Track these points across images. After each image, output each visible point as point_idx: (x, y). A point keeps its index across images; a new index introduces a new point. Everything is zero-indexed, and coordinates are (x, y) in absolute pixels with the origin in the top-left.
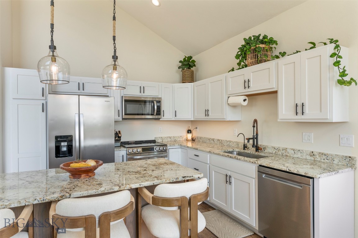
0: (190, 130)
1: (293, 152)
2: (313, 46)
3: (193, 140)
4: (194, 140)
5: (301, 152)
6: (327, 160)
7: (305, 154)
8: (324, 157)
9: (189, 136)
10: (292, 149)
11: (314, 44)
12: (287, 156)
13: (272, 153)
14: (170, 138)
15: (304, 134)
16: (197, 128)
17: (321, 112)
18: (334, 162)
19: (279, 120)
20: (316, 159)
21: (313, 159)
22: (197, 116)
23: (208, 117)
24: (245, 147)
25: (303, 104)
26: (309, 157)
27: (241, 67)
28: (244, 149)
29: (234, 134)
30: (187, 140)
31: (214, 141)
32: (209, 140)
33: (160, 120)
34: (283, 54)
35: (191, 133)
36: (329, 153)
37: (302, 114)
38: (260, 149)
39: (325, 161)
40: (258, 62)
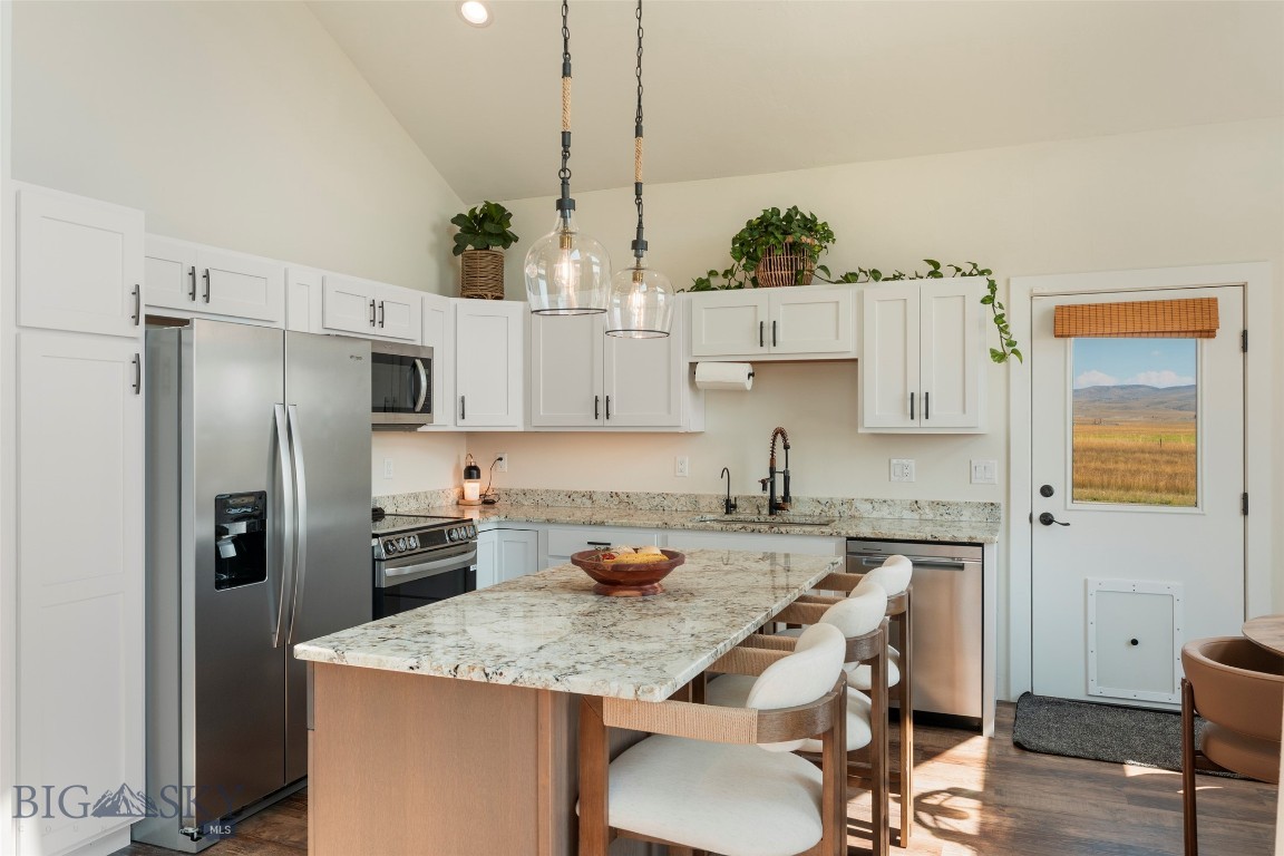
0: (476, 468)
1: (869, 506)
2: (932, 268)
3: (487, 502)
4: (493, 502)
5: (890, 503)
6: (947, 516)
7: (898, 509)
8: (942, 510)
9: (473, 489)
10: (866, 500)
11: (936, 265)
12: (852, 517)
13: (810, 516)
14: (416, 497)
15: (894, 461)
16: (500, 459)
17: (964, 411)
18: (963, 518)
19: (860, 431)
20: (923, 517)
21: (917, 517)
22: (545, 418)
23: (607, 423)
24: (730, 506)
25: (927, 394)
26: (907, 514)
27: (733, 283)
28: (727, 513)
29: (678, 474)
30: (461, 501)
31: (591, 498)
32: (567, 499)
33: (419, 429)
34: (876, 275)
35: (478, 477)
36: (951, 500)
37: (927, 418)
38: (783, 509)
39: (943, 518)
40: (798, 279)
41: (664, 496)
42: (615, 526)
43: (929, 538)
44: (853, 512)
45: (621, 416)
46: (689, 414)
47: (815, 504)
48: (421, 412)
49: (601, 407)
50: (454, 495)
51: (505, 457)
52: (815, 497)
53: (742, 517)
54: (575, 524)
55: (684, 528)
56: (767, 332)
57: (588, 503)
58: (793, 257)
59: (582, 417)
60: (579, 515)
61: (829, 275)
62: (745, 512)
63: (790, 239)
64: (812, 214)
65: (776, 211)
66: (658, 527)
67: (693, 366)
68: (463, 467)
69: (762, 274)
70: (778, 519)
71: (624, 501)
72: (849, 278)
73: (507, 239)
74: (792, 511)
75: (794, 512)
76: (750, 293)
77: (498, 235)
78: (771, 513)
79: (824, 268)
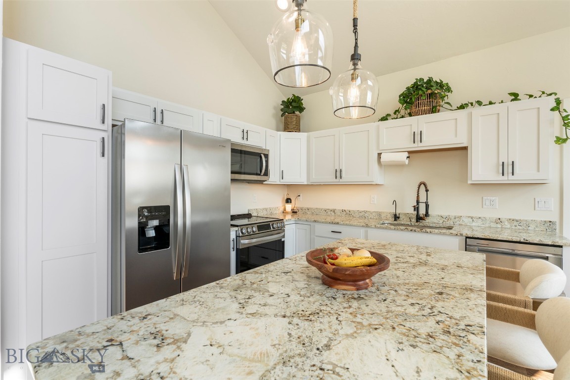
0: (290, 199)
1: (470, 220)
2: (513, 97)
3: (294, 212)
4: (296, 212)
5: (483, 219)
6: (519, 227)
7: (488, 222)
8: (516, 224)
9: (289, 207)
10: (469, 217)
11: (516, 95)
14: (266, 209)
15: (484, 198)
16: (299, 196)
17: (538, 171)
18: (530, 228)
19: (469, 182)
20: (504, 226)
21: (500, 226)
22: (315, 179)
23: (341, 180)
24: (396, 217)
25: (513, 162)
26: (494, 225)
27: (399, 116)
28: (395, 220)
29: (372, 203)
30: (284, 212)
31: (334, 212)
32: (324, 212)
33: (264, 183)
34: (479, 103)
35: (291, 202)
36: (522, 219)
37: (513, 174)
38: (424, 220)
39: (516, 228)
40: (434, 110)
41: (365, 212)
42: (343, 225)
43: (522, 240)
44: (461, 222)
45: (346, 178)
46: (377, 175)
47: (440, 218)
48: (264, 175)
49: (338, 174)
50: (282, 209)
51: (301, 195)
52: (440, 214)
53: (403, 223)
54: (326, 223)
55: (376, 227)
56: (417, 136)
57: (333, 214)
58: (431, 100)
59: (330, 178)
60: (329, 220)
61: (451, 106)
62: (403, 220)
63: (429, 91)
64: (440, 80)
65: (421, 80)
66: (363, 226)
67: (379, 155)
68: (286, 199)
69: (414, 110)
70: (421, 224)
71: (348, 213)
72: (462, 107)
73: (301, 109)
74: (427, 221)
75: (428, 221)
76: (408, 119)
77: (297, 107)
78: (417, 221)
79: (448, 103)
